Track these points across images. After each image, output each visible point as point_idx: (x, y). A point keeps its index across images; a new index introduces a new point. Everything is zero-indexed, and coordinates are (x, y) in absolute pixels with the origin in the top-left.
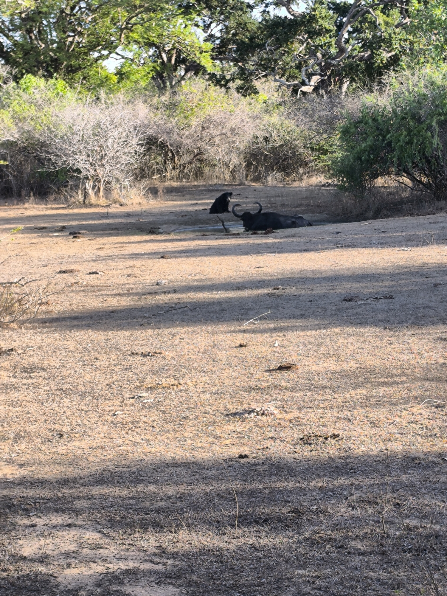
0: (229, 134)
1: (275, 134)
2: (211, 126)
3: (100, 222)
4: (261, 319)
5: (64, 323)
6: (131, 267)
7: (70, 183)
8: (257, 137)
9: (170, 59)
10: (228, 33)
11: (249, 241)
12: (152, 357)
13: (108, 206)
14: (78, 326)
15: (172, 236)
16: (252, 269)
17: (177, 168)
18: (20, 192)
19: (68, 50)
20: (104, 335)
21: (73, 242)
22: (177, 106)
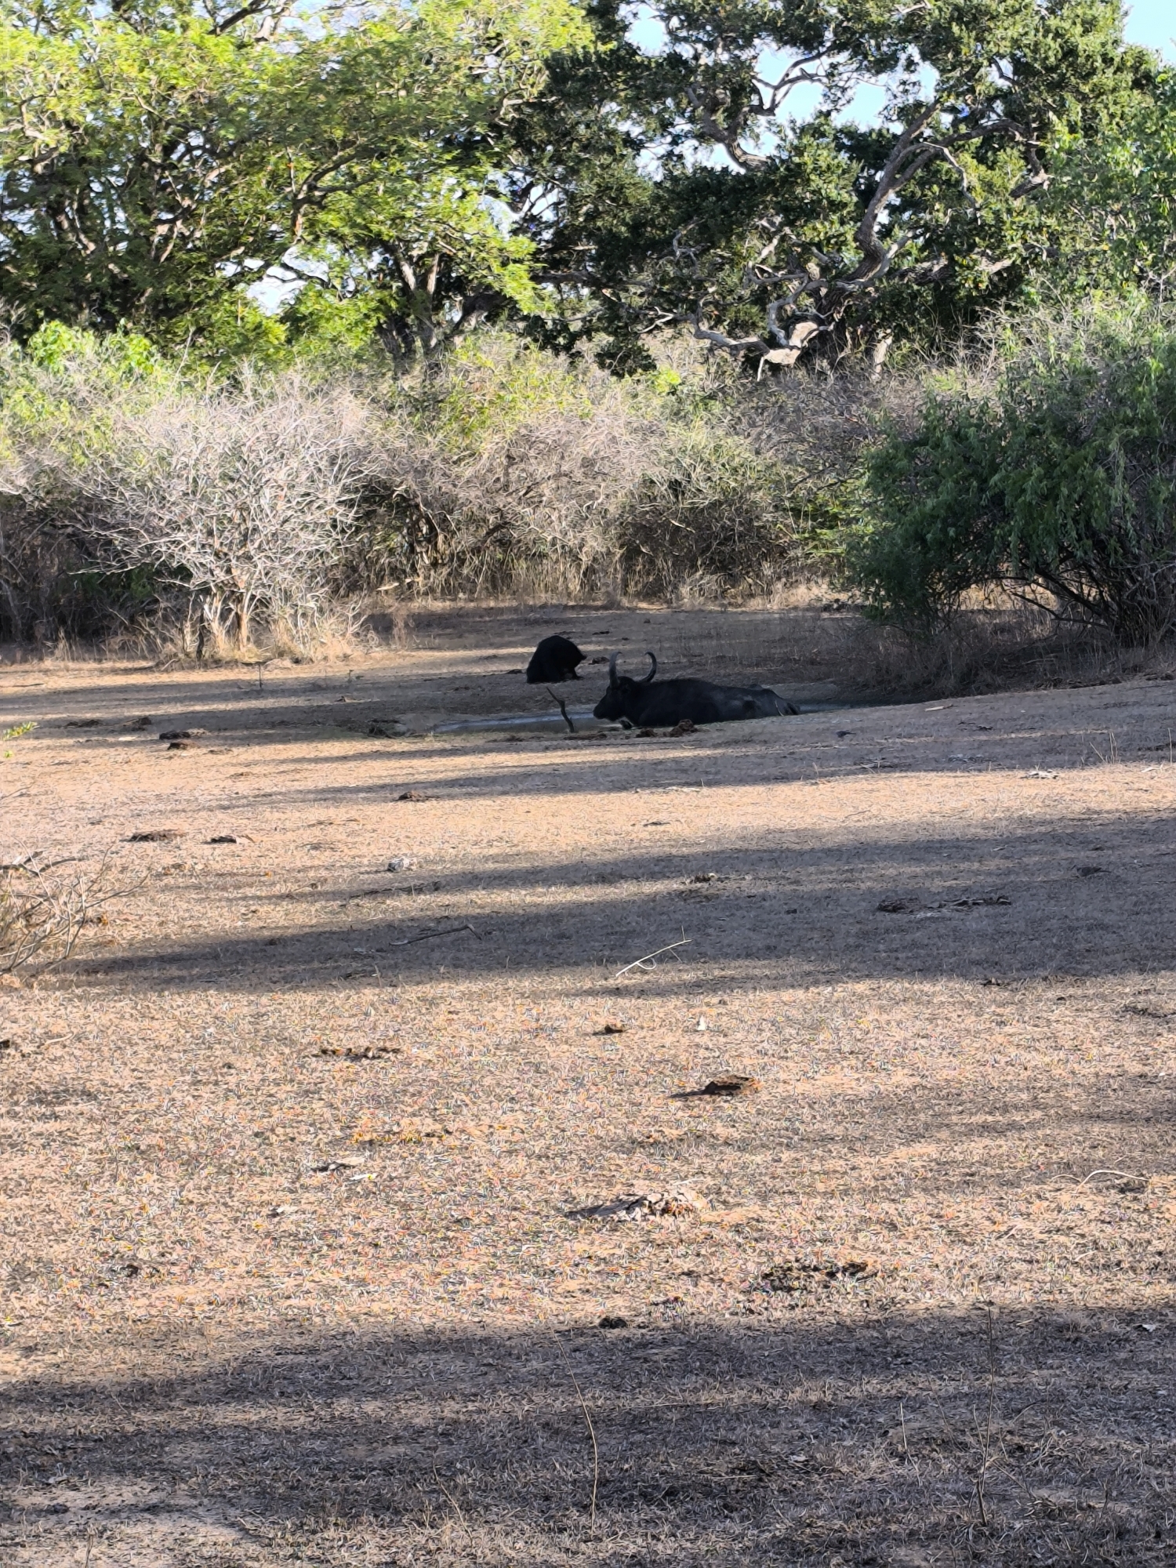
0: (578, 475)
1: (698, 473)
2: (532, 453)
3: (242, 705)
4: (661, 959)
5: (143, 973)
6: (321, 823)
7: (162, 605)
8: (652, 482)
9: (422, 281)
10: (575, 214)
11: (631, 755)
12: (375, 1062)
13: (262, 664)
14: (182, 979)
15: (430, 743)
16: (639, 827)
17: (444, 565)
18: (31, 627)
19: (157, 258)
20: (250, 1003)
21: (171, 758)
22: (441, 401)
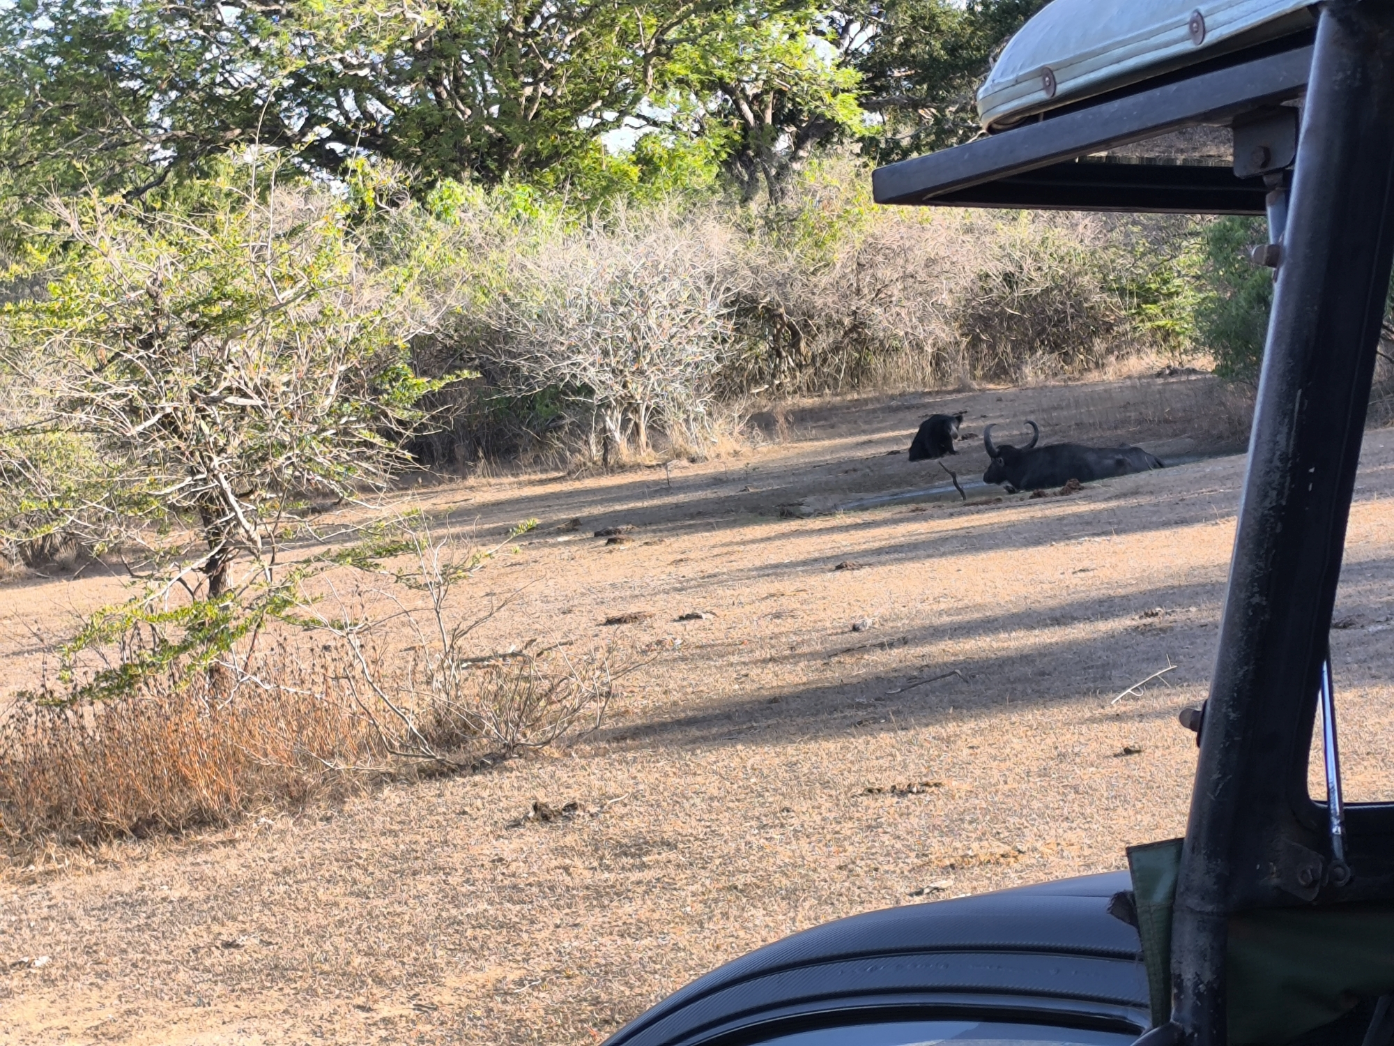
0: (922, 275)
1: (1028, 263)
2: (880, 258)
3: (656, 502)
4: (1149, 685)
5: (667, 736)
6: (773, 595)
7: (568, 421)
8: (987, 276)
10: (891, 44)
11: (1032, 514)
12: (922, 796)
13: (664, 465)
14: (706, 738)
15: (841, 519)
16: (1069, 574)
17: (807, 365)
18: (452, 451)
19: (526, 116)
20: (778, 754)
21: (611, 552)
22: (795, 220)
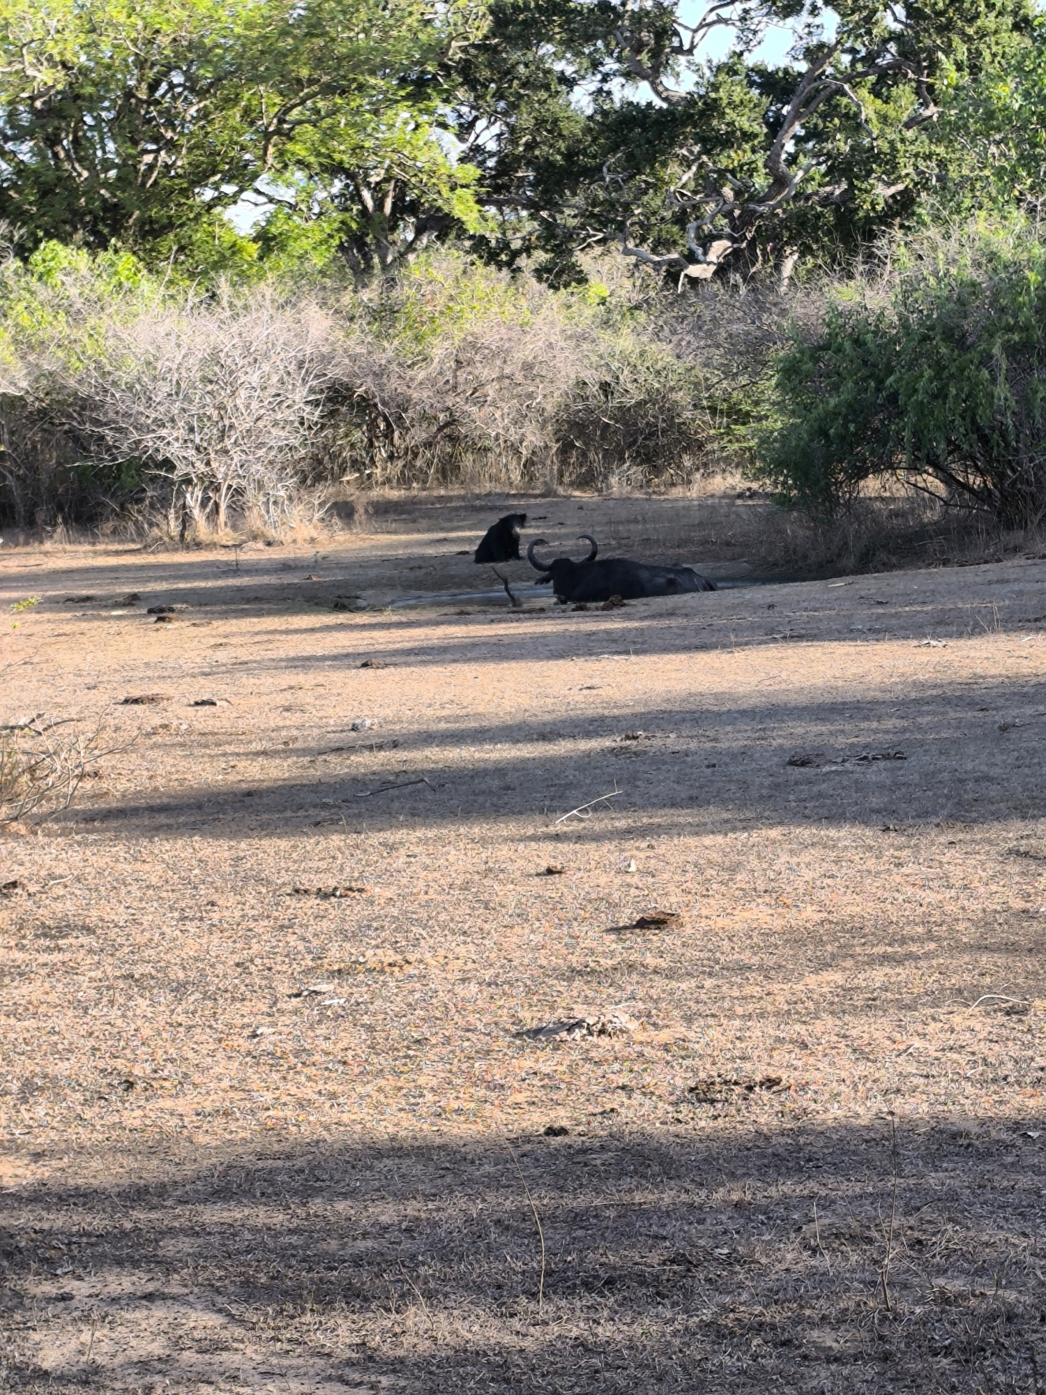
0: (519, 377)
1: (625, 376)
2: (478, 358)
3: (220, 583)
4: (595, 809)
5: (135, 821)
6: (291, 688)
7: (149, 494)
8: (585, 383)
9: (379, 205)
10: (515, 143)
11: (567, 627)
12: (343, 900)
13: (238, 546)
14: (169, 827)
15: (388, 616)
16: (575, 690)
17: (399, 458)
18: (33, 514)
20: (230, 848)
21: (157, 630)
22: (397, 312)
